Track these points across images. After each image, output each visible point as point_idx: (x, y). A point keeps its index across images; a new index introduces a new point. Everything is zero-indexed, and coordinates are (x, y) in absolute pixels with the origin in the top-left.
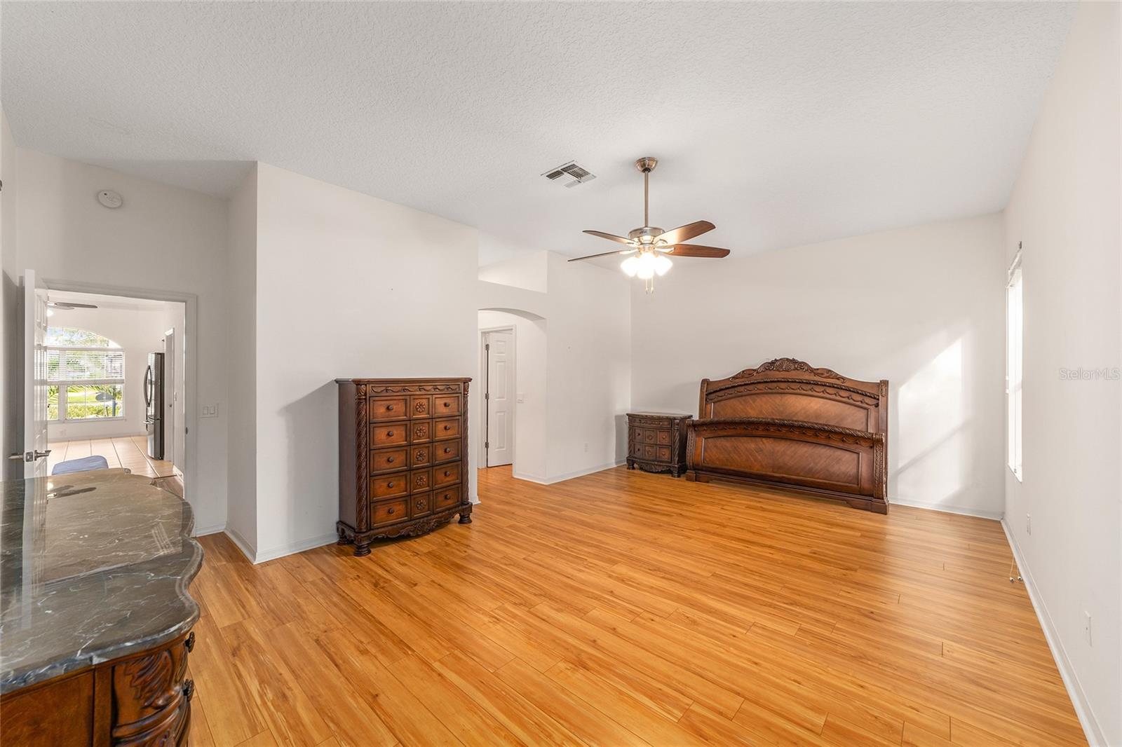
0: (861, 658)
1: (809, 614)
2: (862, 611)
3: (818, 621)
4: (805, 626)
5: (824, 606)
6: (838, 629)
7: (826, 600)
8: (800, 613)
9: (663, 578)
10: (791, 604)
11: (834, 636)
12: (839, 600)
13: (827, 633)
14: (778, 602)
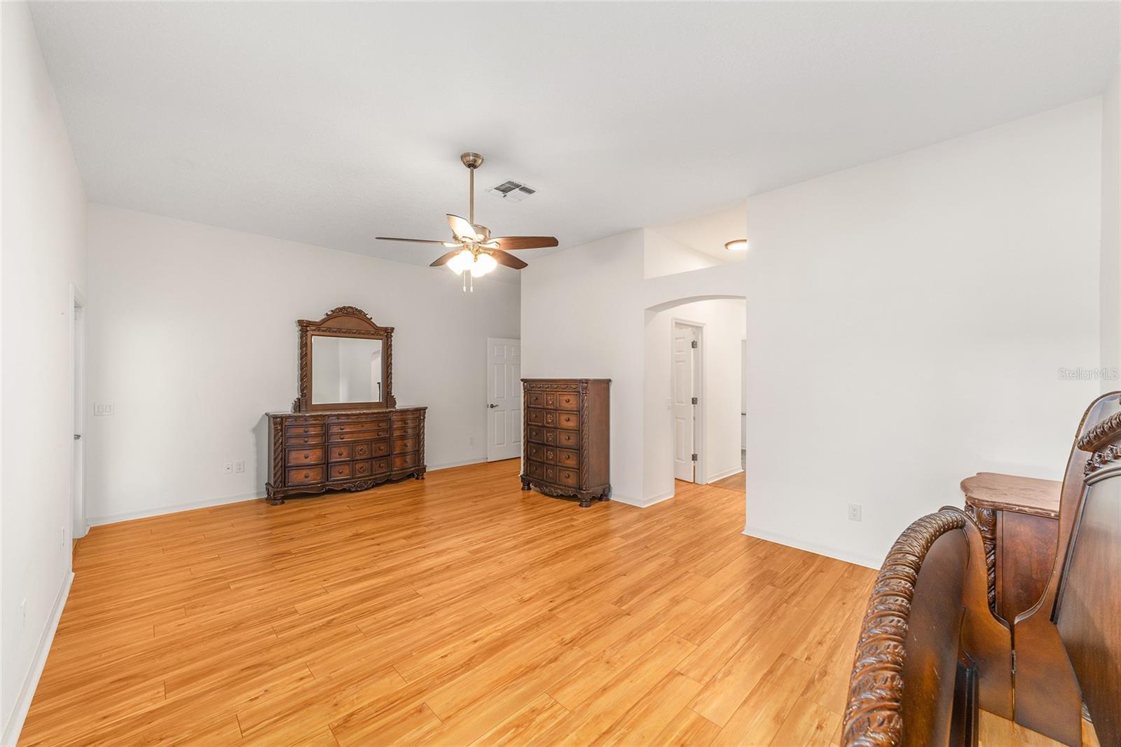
0: (235, 627)
1: (306, 626)
2: (266, 668)
3: (293, 627)
4: (297, 617)
5: (304, 644)
6: (271, 633)
7: (311, 650)
8: (312, 622)
9: (432, 569)
10: (329, 622)
11: (268, 626)
12: (300, 661)
13: (275, 624)
14: (341, 616)
